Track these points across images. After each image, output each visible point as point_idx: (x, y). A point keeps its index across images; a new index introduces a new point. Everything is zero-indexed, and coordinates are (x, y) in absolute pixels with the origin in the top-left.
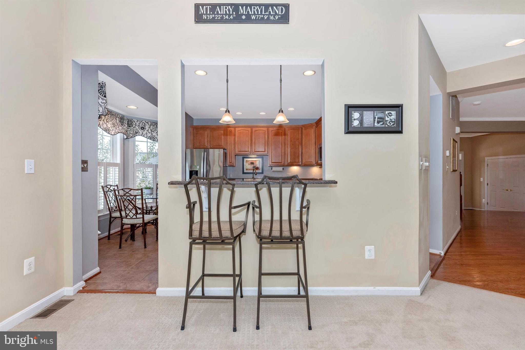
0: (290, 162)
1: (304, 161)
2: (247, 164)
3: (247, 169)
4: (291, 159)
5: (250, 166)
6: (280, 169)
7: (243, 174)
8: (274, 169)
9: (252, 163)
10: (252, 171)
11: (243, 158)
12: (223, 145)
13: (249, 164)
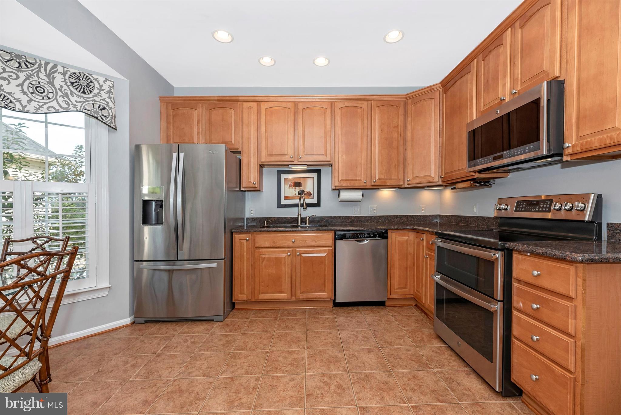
0: (379, 179)
1: (409, 177)
2: (287, 187)
3: (286, 198)
4: (381, 172)
5: (293, 190)
6: (357, 195)
7: (278, 207)
8: (345, 195)
9: (297, 184)
10: (296, 202)
11: (279, 173)
12: (233, 141)
13: (290, 186)
